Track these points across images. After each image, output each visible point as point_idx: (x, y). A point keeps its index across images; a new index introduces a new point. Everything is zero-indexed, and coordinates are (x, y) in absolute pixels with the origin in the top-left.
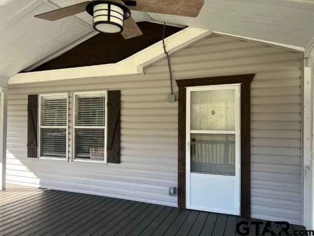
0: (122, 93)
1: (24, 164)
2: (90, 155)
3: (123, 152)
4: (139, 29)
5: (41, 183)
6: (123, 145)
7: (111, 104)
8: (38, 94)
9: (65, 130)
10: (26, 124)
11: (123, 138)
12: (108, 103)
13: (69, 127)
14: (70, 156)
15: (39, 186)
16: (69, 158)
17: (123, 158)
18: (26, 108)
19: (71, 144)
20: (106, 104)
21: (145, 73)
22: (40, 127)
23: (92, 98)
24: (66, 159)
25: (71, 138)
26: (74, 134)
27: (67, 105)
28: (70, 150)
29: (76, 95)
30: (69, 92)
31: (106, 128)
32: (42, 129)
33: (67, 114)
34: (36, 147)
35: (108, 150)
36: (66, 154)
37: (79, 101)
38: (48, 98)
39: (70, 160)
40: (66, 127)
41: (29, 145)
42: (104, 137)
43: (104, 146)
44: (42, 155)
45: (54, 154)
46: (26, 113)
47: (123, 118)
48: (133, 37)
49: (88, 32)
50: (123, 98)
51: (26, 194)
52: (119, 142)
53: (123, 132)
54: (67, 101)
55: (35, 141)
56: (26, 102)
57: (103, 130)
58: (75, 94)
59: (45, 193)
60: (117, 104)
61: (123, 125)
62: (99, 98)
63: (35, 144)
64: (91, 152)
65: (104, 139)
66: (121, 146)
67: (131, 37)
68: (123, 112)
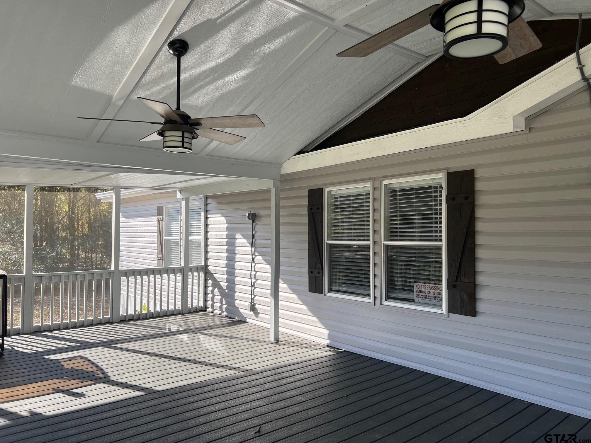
0: (479, 174)
1: (305, 303)
2: (415, 297)
3: (481, 294)
4: (535, 37)
5: (330, 337)
6: (480, 279)
7: (454, 199)
8: (323, 187)
9: (367, 247)
10: (306, 237)
11: (480, 267)
12: (447, 197)
13: (375, 243)
14: (378, 295)
15: (327, 342)
16: (375, 298)
17: (481, 307)
18: (305, 210)
19: (378, 272)
20: (444, 198)
21: (530, 129)
22: (327, 241)
23: (416, 189)
24: (371, 300)
25: (377, 261)
26: (383, 255)
27: (371, 204)
28: (378, 284)
29: (386, 185)
30: (374, 179)
31: (444, 244)
32: (330, 246)
33: (371, 219)
34: (320, 275)
35: (448, 287)
36: (370, 290)
37: (392, 196)
38: (338, 192)
39: (378, 301)
40: (370, 243)
41: (311, 272)
42: (441, 263)
43: (441, 281)
44: (330, 290)
45: (344, 289)
46: (306, 220)
47: (480, 226)
48: (519, 55)
49: (410, 66)
50: (479, 186)
51: (309, 353)
52: (474, 273)
53: (480, 253)
54: (371, 196)
55: (320, 265)
56: (306, 202)
57: (439, 248)
58: (385, 182)
59: (337, 356)
60: (467, 198)
61: (480, 240)
62: (430, 188)
63: (321, 271)
64: (415, 289)
65: (440, 267)
66: (477, 283)
67: (514, 58)
68: (479, 213)
